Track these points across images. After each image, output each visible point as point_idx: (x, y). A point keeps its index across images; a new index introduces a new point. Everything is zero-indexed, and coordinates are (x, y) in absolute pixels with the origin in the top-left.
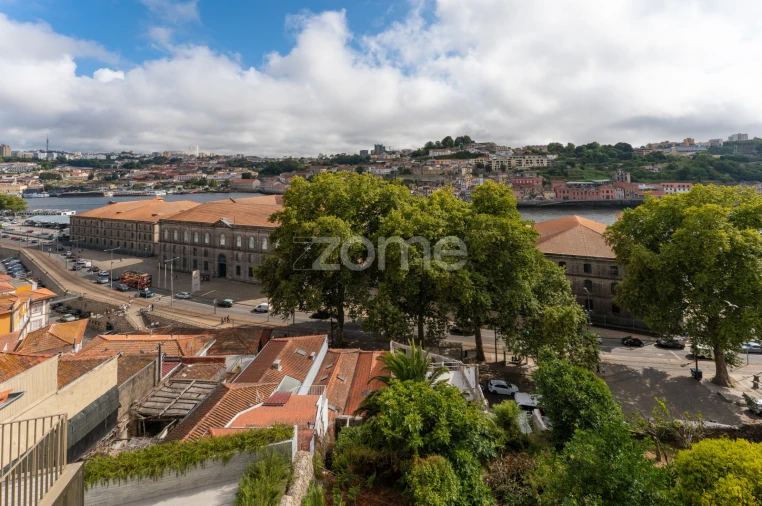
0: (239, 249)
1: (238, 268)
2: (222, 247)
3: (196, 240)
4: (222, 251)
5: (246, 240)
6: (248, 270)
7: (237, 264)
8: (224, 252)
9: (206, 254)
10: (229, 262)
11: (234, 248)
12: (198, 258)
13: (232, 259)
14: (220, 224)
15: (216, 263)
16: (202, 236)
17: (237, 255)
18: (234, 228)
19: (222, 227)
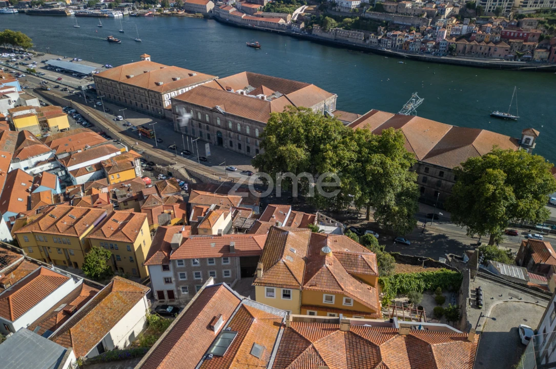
0: (230, 130)
1: (231, 142)
2: (219, 127)
3: (200, 117)
4: (219, 129)
5: (235, 125)
6: (237, 145)
7: (230, 139)
8: (221, 130)
9: (208, 128)
10: (224, 137)
11: (227, 128)
12: (203, 130)
13: (227, 136)
14: (215, 110)
15: (216, 136)
16: (204, 116)
17: (230, 134)
18: (225, 115)
19: (217, 112)
